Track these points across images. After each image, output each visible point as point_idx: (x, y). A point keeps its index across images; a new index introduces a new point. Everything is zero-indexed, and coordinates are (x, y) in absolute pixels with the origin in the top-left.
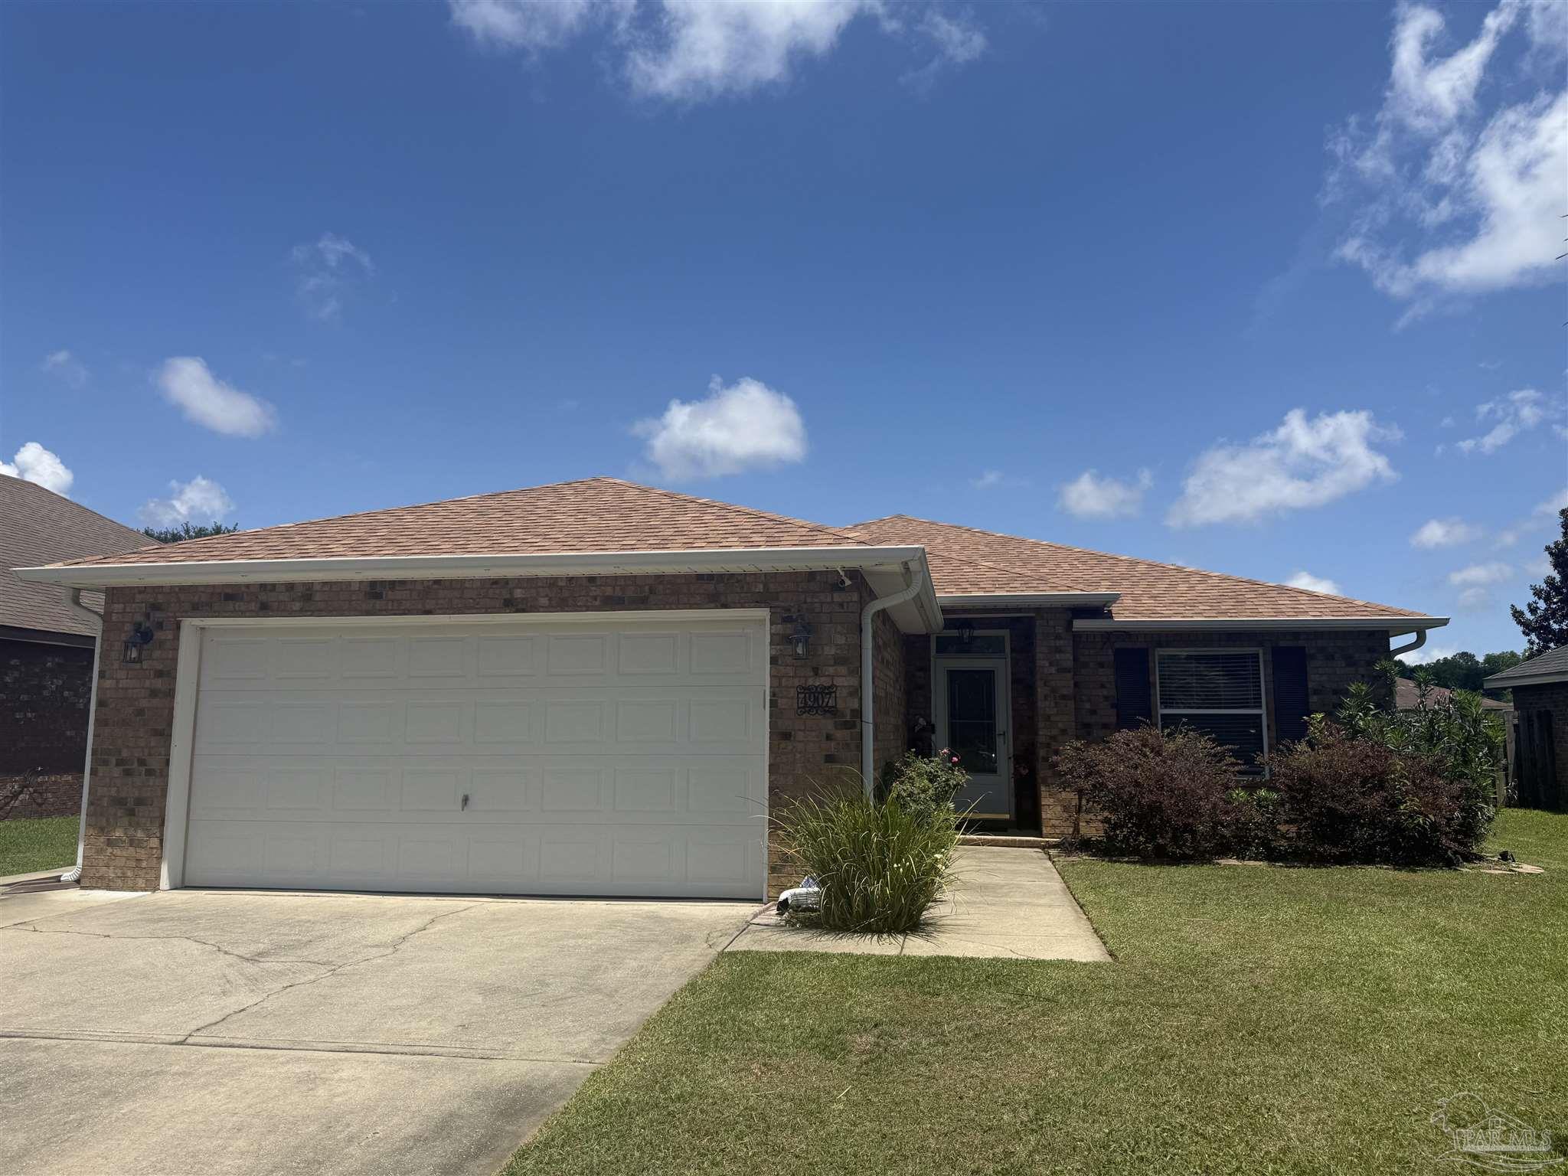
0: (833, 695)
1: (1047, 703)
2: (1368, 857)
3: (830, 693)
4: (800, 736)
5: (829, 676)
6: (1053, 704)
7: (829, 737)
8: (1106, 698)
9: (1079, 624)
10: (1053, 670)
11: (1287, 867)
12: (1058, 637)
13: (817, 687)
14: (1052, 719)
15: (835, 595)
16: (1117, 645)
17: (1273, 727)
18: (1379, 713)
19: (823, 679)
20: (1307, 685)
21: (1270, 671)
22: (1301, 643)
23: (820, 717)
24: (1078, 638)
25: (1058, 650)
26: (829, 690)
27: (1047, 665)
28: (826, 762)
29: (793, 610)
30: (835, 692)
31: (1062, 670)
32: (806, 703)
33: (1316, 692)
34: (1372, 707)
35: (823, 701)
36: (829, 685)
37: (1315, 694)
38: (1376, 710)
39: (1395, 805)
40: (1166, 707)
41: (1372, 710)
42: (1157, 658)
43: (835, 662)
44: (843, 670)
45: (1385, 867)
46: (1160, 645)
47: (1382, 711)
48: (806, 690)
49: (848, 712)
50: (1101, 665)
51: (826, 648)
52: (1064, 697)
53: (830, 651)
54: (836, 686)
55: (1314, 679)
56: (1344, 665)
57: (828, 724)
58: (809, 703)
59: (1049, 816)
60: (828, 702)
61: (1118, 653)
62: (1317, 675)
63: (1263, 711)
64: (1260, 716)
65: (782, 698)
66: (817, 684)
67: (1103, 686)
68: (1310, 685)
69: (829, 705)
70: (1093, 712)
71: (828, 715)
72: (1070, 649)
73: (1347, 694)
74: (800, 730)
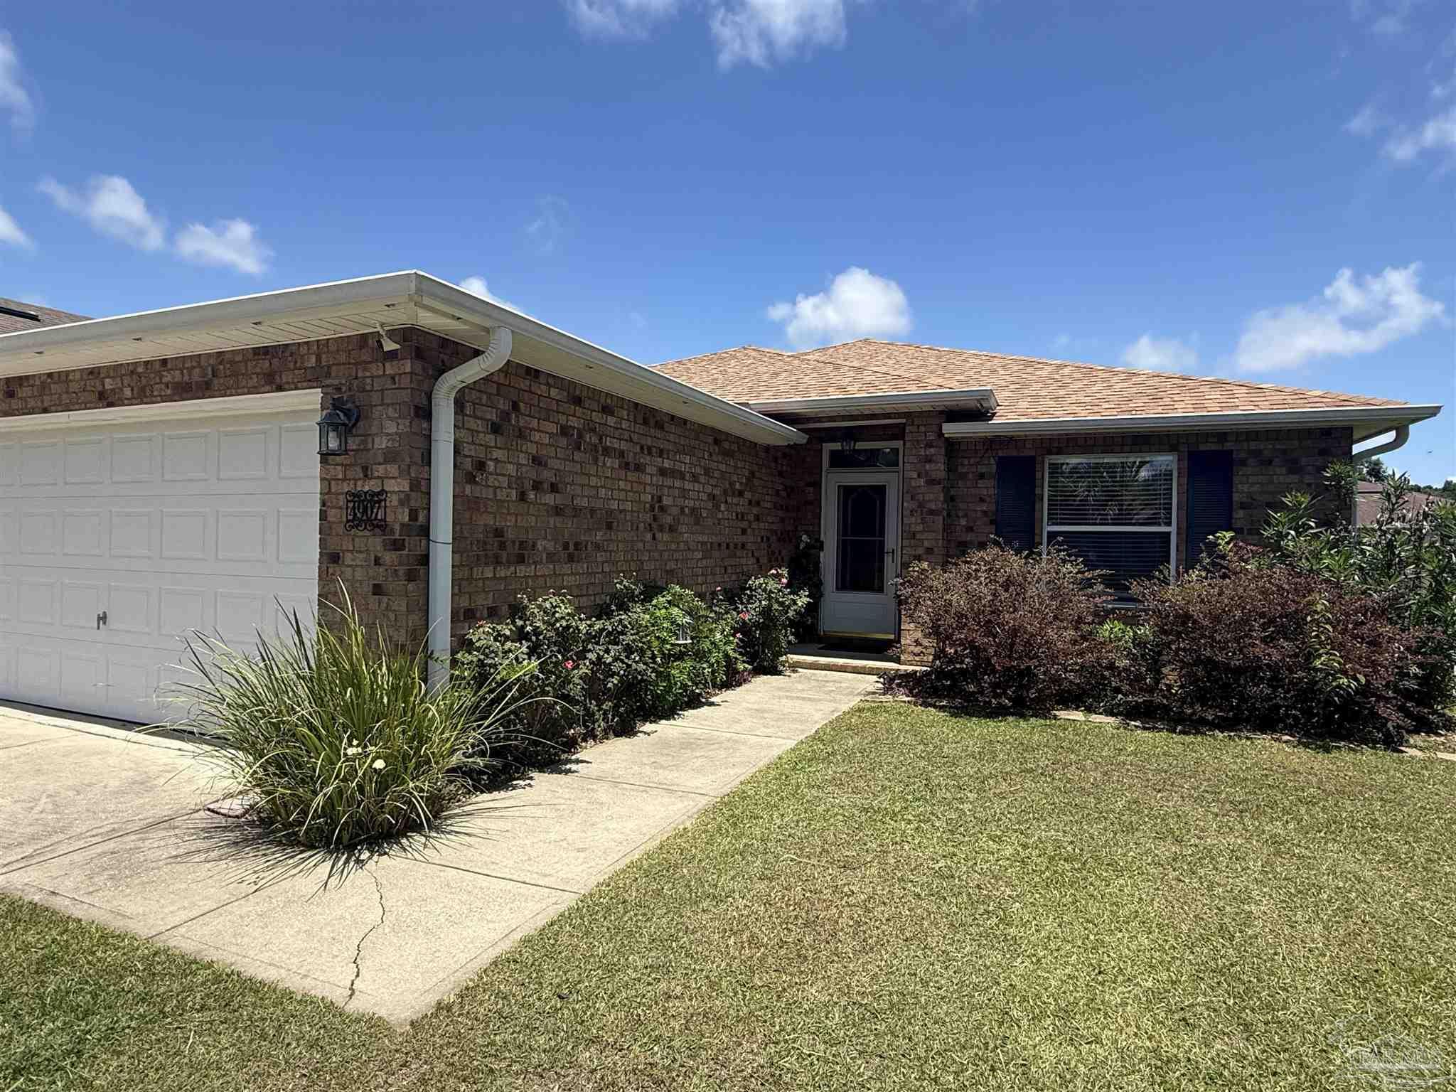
0: (383, 503)
1: (913, 519)
2: (1267, 722)
3: (379, 502)
4: (348, 558)
5: (378, 477)
6: (919, 521)
7: (377, 562)
8: (985, 513)
9: (950, 429)
10: (922, 482)
11: (1145, 728)
12: (929, 445)
13: (366, 493)
14: (918, 536)
15: (387, 365)
16: (1000, 454)
17: (1183, 548)
18: (1321, 532)
19: (373, 482)
20: (1231, 497)
21: (1185, 480)
22: (1228, 446)
23: (368, 533)
24: (953, 447)
25: (929, 460)
26: (378, 498)
27: (915, 476)
28: (374, 594)
29: (344, 389)
30: (385, 500)
31: (931, 482)
32: (355, 514)
33: (1243, 506)
34: (1313, 524)
35: (372, 512)
36: (378, 490)
37: (1242, 508)
38: (1317, 527)
39: (1310, 657)
40: (1054, 524)
41: (1312, 528)
42: (1047, 466)
43: (385, 460)
44: (393, 469)
45: (1286, 738)
46: (1050, 453)
47: (1326, 531)
48: (355, 496)
49: (397, 527)
50: (982, 476)
51: (377, 440)
52: (932, 512)
53: (381, 443)
54: (386, 493)
55: (1241, 491)
56: (1284, 472)
57: (375, 543)
58: (358, 515)
59: (908, 642)
60: (377, 514)
61: (1003, 463)
62: (1245, 485)
63: (1173, 529)
64: (1169, 534)
65: (332, 508)
66: (366, 488)
67: (982, 500)
68: (1236, 497)
69: (379, 517)
70: (970, 529)
71: (377, 530)
72: (942, 459)
73: (1281, 507)
74: (348, 551)
